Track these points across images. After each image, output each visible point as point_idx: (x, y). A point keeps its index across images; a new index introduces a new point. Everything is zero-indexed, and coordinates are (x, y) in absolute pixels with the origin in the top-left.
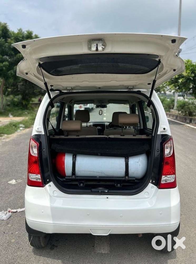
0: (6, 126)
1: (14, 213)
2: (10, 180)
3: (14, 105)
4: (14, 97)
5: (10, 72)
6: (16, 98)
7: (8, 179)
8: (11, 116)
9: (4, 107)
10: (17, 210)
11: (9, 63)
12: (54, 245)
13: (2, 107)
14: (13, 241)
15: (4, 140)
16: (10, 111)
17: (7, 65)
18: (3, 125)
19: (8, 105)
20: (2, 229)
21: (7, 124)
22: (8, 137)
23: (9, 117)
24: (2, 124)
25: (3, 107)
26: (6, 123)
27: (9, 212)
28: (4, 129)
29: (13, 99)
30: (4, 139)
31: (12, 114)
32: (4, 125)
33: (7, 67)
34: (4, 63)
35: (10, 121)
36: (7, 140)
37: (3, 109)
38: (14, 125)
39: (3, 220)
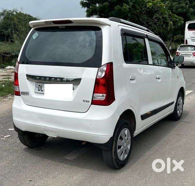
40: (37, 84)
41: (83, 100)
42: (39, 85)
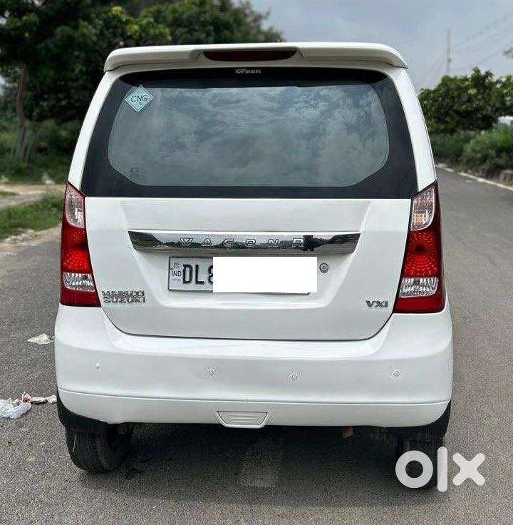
0: (30, 206)
1: (37, 404)
2: (34, 336)
3: (59, 148)
4: (59, 125)
5: (43, 45)
6: (65, 128)
7: (27, 333)
8: (48, 182)
9: (28, 152)
10: (47, 398)
11: (39, 17)
12: (134, 470)
13: (22, 155)
14: (31, 459)
15: (25, 244)
16: (46, 166)
17: (35, 24)
18: (24, 204)
19: (40, 150)
20: (6, 436)
21: (35, 202)
22: (36, 236)
23: (44, 184)
24: (20, 202)
25: (25, 155)
26: (33, 199)
27: (26, 401)
28: (24, 213)
29: (54, 131)
30: (23, 240)
31: (52, 177)
32: (27, 204)
33: (35, 29)
34: (24, 18)
35: (43, 195)
36: (34, 244)
37: (24, 160)
38: (54, 206)
39: (8, 418)
40: (173, 261)
41: (368, 302)
42: (185, 266)
